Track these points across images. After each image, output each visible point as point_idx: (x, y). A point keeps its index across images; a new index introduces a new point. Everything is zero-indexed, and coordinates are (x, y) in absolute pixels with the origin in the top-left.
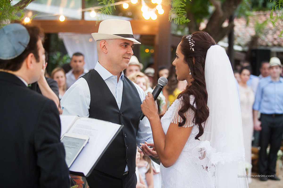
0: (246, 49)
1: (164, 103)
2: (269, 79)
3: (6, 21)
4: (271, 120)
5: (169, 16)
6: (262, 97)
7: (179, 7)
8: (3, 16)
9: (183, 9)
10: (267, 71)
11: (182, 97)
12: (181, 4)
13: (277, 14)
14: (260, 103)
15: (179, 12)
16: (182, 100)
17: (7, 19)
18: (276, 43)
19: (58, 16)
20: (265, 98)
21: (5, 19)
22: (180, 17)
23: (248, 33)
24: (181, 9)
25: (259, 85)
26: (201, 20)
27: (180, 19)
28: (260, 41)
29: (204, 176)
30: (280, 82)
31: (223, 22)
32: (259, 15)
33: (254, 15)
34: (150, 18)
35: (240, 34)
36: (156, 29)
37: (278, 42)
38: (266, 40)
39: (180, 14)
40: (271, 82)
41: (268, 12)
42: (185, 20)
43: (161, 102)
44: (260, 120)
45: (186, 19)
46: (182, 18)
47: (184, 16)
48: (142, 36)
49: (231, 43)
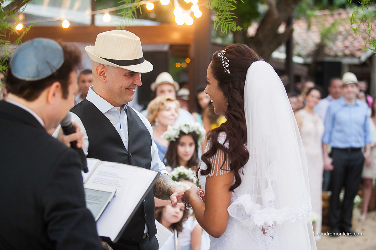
0: (309, 60)
2: (342, 101)
4: (345, 157)
5: (214, 22)
6: (333, 126)
7: (227, 11)
9: (232, 14)
10: (339, 90)
12: (230, 6)
13: (348, 13)
14: (331, 133)
18: (347, 52)
19: (60, 21)
20: (337, 127)
22: (229, 24)
23: (311, 40)
24: (231, 13)
25: (329, 109)
26: (249, 25)
27: (228, 26)
28: (327, 51)
30: (357, 105)
32: (325, 15)
33: (318, 16)
34: (185, 24)
36: (191, 37)
37: (350, 51)
38: (335, 49)
39: (229, 20)
40: (346, 106)
41: (336, 12)
42: (236, 28)
43: (200, 138)
44: (331, 155)
45: (237, 26)
46: (231, 26)
47: (234, 22)
48: (172, 46)
49: (289, 53)
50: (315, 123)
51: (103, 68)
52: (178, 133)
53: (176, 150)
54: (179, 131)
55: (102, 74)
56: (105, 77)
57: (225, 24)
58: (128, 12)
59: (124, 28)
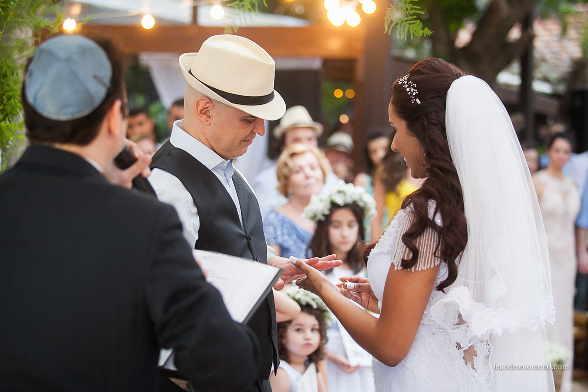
0: (561, 88)
1: (373, 215)
3: (22, 31)
5: (386, 22)
7: (408, 2)
8: (16, 19)
9: (416, 7)
11: (412, 205)
15: (407, 12)
16: (412, 212)
17: (24, 26)
19: (140, 16)
21: (21, 27)
22: (410, 24)
23: (567, 53)
24: (414, 7)
26: (459, 25)
27: (409, 28)
29: (468, 381)
31: (509, 28)
33: (581, 13)
34: (345, 24)
35: (548, 56)
36: (359, 46)
39: (410, 16)
42: (422, 31)
43: (366, 212)
45: (423, 29)
46: (414, 27)
47: (419, 21)
48: (328, 62)
49: (526, 75)
50: (565, 195)
51: (208, 102)
52: (328, 206)
53: (327, 235)
54: (329, 203)
55: (203, 111)
56: (210, 117)
57: (403, 24)
58: (243, 3)
59: (238, 29)
